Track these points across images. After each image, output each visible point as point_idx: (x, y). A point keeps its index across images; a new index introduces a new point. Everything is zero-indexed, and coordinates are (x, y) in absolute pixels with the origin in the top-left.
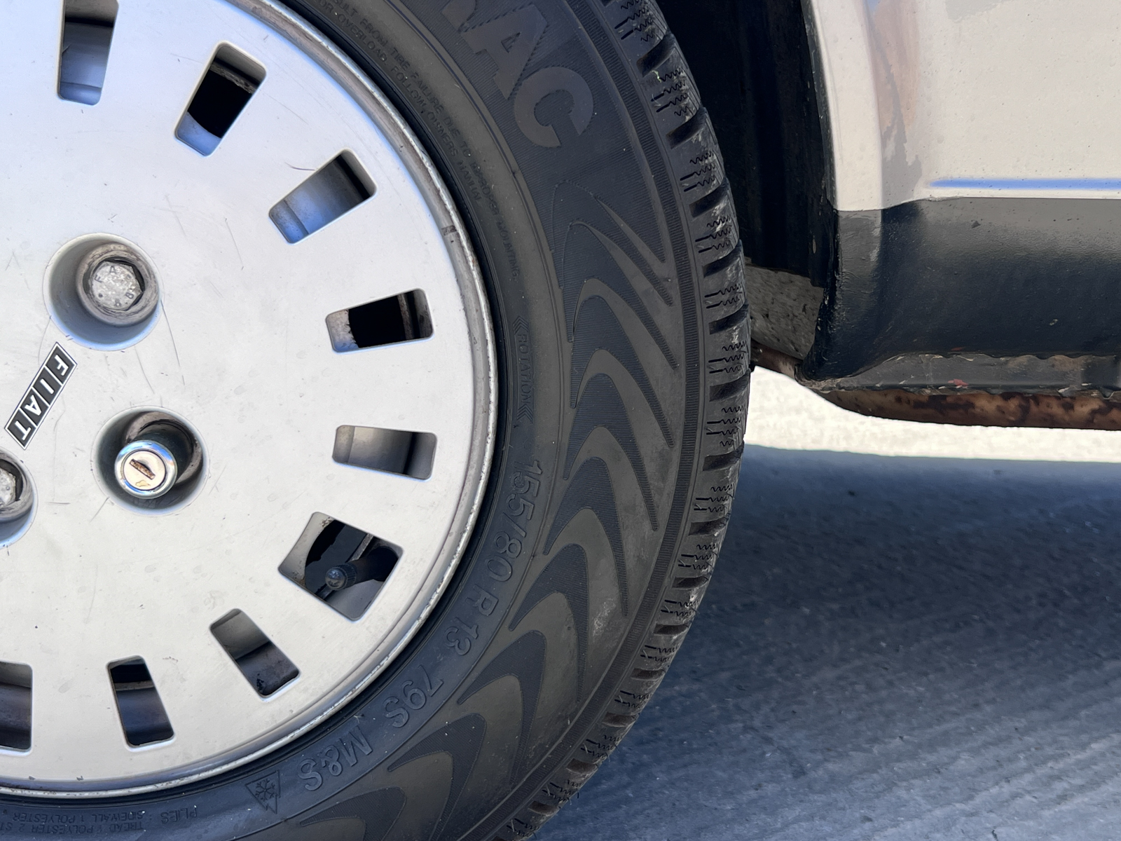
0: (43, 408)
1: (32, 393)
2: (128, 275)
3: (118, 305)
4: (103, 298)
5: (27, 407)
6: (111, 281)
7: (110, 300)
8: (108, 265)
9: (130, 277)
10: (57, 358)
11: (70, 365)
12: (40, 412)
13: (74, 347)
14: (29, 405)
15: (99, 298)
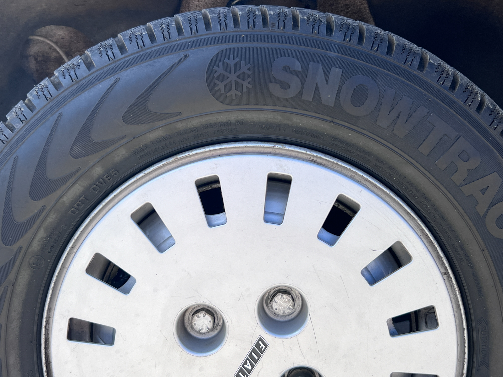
0: (253, 366)
1: (247, 359)
2: (289, 299)
3: (284, 313)
4: (277, 310)
5: (245, 366)
6: (281, 302)
7: (281, 311)
8: (280, 295)
9: (290, 300)
10: (260, 342)
11: (266, 346)
12: (251, 368)
13: (268, 337)
14: (246, 365)
15: (275, 310)
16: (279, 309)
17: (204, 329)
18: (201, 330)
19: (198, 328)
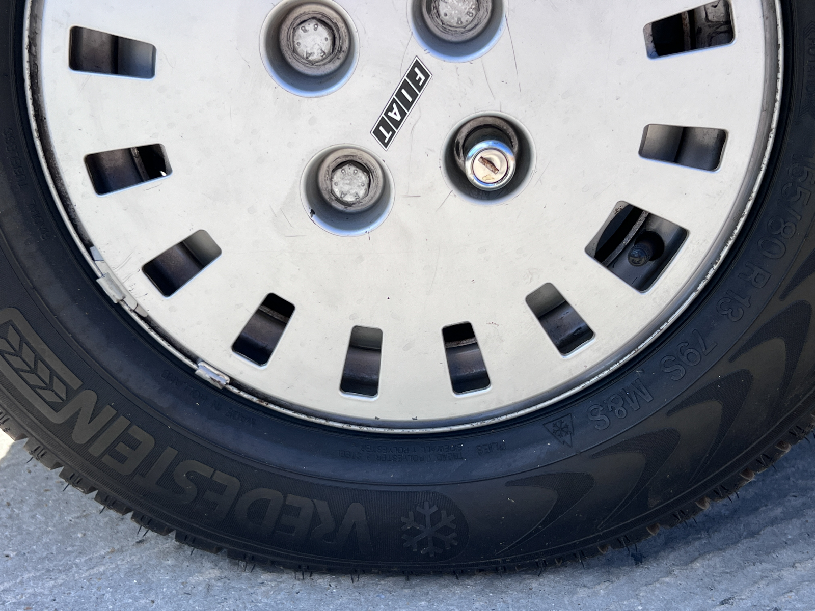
0: (403, 114)
1: (394, 101)
3: (460, 22)
4: (447, 17)
5: (390, 114)
6: (455, 2)
7: (453, 19)
10: (416, 70)
11: (427, 76)
12: (400, 117)
13: (431, 60)
14: (391, 112)
15: (444, 17)
16: (451, 14)
17: (316, 54)
18: (310, 54)
19: (305, 51)
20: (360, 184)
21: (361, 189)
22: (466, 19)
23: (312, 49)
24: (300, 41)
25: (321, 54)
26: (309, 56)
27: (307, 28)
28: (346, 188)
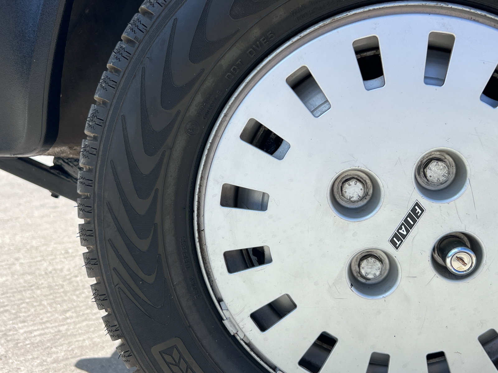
0: (408, 231)
1: (403, 224)
2: (445, 166)
3: (439, 180)
4: (431, 178)
5: (400, 231)
6: (436, 170)
7: (435, 178)
8: (435, 162)
10: (416, 207)
11: (422, 211)
12: (406, 233)
13: (425, 202)
14: (401, 230)
16: (434, 176)
17: (355, 197)
18: (352, 197)
19: (349, 196)
20: (377, 268)
21: (378, 271)
22: (442, 179)
23: (353, 194)
24: (346, 190)
25: (358, 197)
26: (351, 198)
27: (350, 184)
28: (369, 271)
